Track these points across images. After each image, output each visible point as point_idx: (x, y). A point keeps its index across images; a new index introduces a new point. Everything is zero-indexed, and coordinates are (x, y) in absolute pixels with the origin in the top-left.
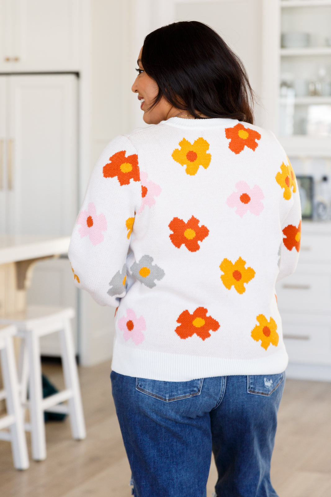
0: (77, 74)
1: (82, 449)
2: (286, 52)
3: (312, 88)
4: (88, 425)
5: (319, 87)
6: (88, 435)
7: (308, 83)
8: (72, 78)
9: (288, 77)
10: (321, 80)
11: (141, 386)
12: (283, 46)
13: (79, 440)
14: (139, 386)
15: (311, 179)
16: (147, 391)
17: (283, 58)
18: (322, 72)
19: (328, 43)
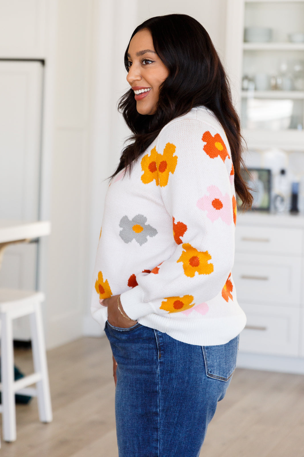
0: (42, 62)
1: (49, 433)
2: (249, 46)
3: (273, 82)
4: (54, 409)
5: (279, 81)
6: (55, 418)
7: (269, 78)
8: (38, 65)
9: (251, 71)
10: (282, 75)
11: (210, 372)
12: (245, 40)
13: (46, 423)
14: (209, 373)
15: (269, 172)
16: (215, 376)
17: (246, 52)
18: (284, 67)
19: (290, 39)
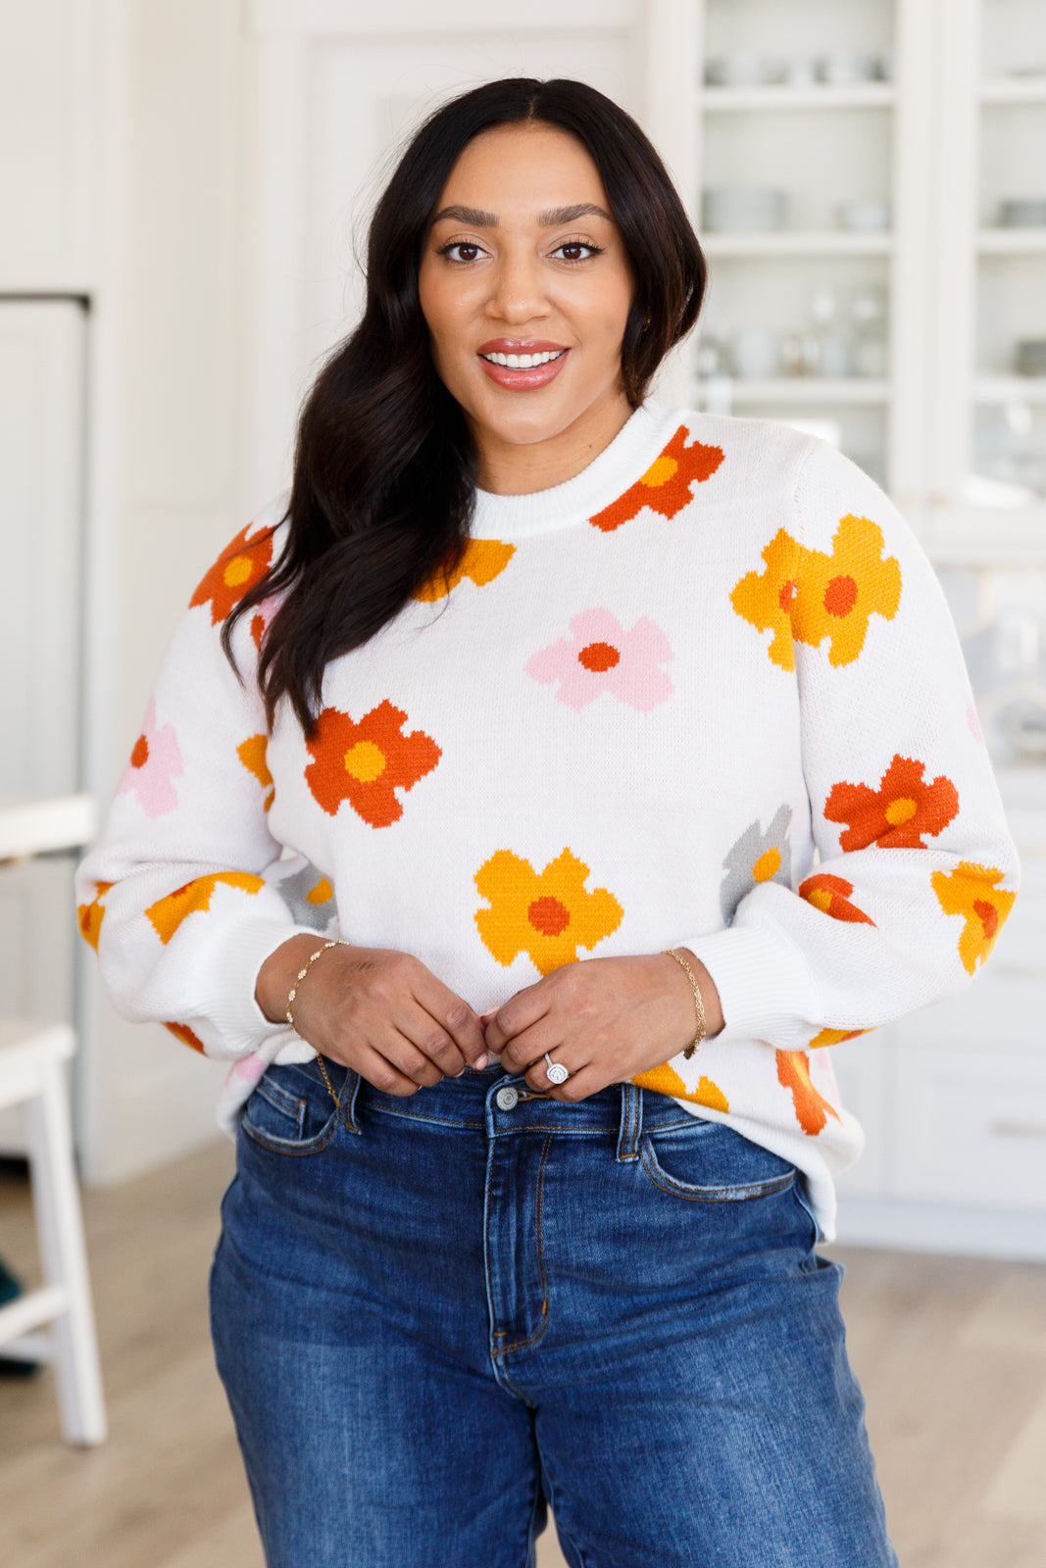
0: (84, 302)
2: (716, 244)
3: (791, 352)
5: (811, 351)
7: (778, 339)
8: (69, 312)
10: (820, 330)
12: (706, 226)
13: (83, 1448)
18: (824, 307)
19: (841, 220)
